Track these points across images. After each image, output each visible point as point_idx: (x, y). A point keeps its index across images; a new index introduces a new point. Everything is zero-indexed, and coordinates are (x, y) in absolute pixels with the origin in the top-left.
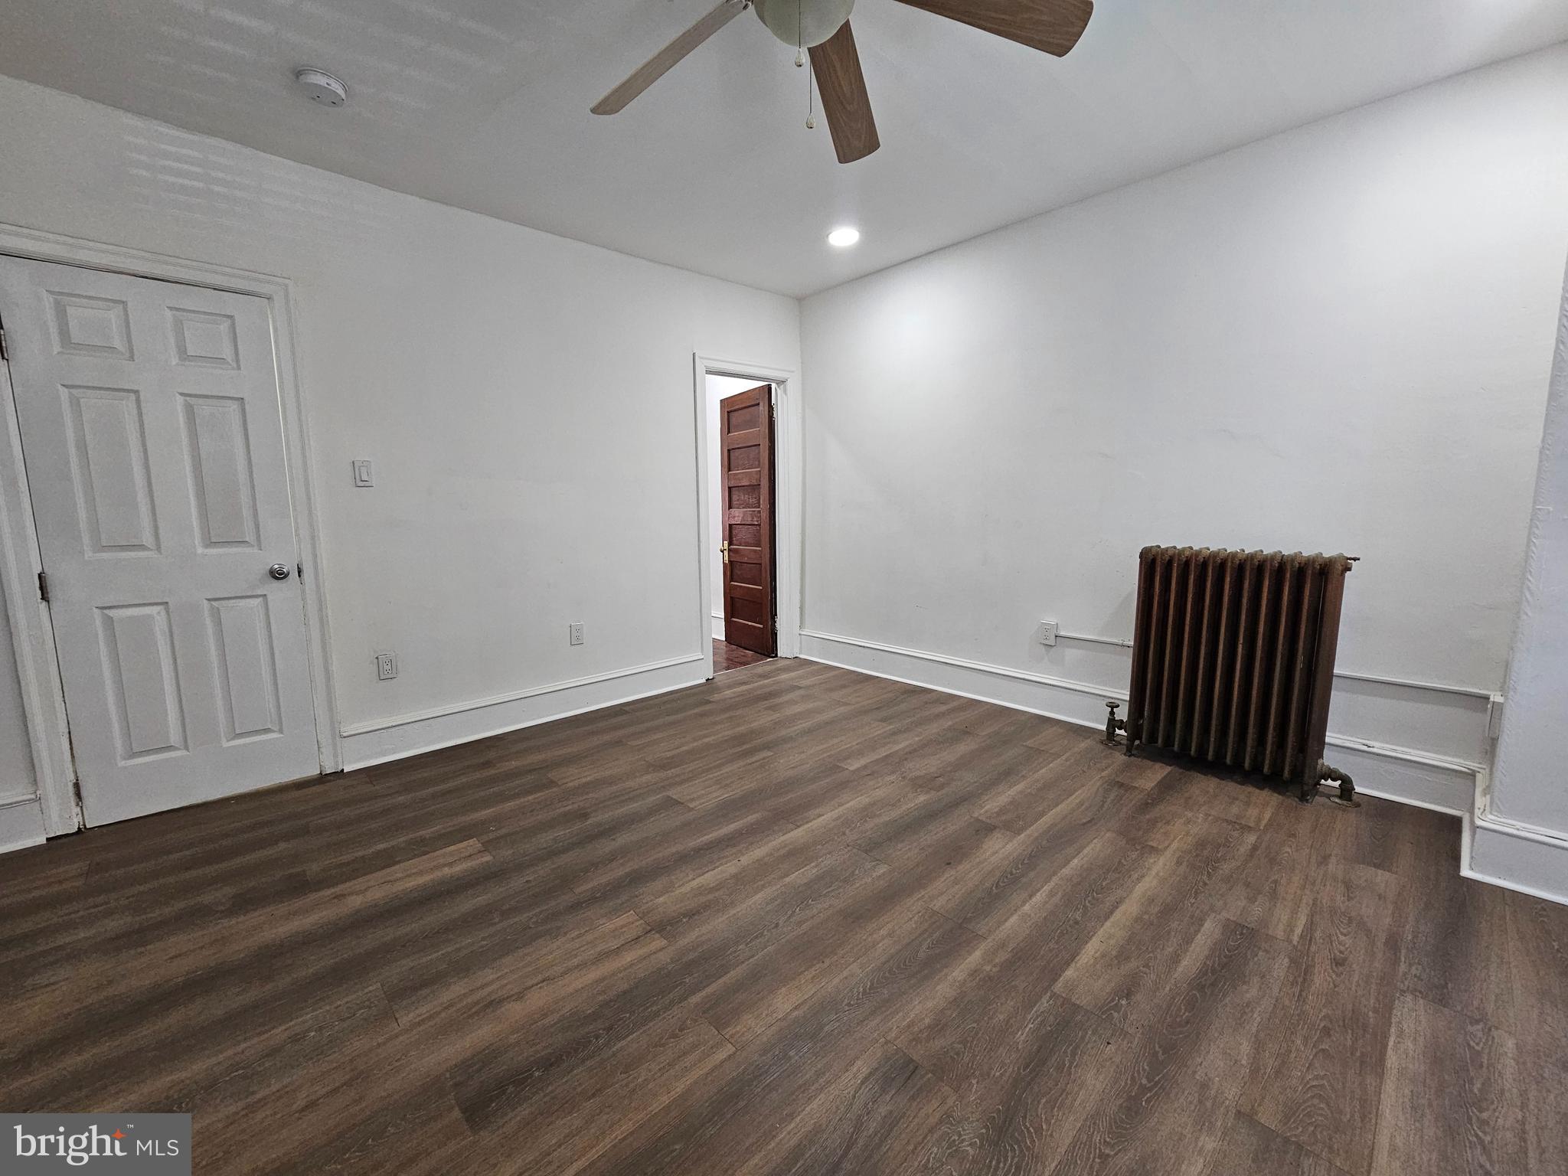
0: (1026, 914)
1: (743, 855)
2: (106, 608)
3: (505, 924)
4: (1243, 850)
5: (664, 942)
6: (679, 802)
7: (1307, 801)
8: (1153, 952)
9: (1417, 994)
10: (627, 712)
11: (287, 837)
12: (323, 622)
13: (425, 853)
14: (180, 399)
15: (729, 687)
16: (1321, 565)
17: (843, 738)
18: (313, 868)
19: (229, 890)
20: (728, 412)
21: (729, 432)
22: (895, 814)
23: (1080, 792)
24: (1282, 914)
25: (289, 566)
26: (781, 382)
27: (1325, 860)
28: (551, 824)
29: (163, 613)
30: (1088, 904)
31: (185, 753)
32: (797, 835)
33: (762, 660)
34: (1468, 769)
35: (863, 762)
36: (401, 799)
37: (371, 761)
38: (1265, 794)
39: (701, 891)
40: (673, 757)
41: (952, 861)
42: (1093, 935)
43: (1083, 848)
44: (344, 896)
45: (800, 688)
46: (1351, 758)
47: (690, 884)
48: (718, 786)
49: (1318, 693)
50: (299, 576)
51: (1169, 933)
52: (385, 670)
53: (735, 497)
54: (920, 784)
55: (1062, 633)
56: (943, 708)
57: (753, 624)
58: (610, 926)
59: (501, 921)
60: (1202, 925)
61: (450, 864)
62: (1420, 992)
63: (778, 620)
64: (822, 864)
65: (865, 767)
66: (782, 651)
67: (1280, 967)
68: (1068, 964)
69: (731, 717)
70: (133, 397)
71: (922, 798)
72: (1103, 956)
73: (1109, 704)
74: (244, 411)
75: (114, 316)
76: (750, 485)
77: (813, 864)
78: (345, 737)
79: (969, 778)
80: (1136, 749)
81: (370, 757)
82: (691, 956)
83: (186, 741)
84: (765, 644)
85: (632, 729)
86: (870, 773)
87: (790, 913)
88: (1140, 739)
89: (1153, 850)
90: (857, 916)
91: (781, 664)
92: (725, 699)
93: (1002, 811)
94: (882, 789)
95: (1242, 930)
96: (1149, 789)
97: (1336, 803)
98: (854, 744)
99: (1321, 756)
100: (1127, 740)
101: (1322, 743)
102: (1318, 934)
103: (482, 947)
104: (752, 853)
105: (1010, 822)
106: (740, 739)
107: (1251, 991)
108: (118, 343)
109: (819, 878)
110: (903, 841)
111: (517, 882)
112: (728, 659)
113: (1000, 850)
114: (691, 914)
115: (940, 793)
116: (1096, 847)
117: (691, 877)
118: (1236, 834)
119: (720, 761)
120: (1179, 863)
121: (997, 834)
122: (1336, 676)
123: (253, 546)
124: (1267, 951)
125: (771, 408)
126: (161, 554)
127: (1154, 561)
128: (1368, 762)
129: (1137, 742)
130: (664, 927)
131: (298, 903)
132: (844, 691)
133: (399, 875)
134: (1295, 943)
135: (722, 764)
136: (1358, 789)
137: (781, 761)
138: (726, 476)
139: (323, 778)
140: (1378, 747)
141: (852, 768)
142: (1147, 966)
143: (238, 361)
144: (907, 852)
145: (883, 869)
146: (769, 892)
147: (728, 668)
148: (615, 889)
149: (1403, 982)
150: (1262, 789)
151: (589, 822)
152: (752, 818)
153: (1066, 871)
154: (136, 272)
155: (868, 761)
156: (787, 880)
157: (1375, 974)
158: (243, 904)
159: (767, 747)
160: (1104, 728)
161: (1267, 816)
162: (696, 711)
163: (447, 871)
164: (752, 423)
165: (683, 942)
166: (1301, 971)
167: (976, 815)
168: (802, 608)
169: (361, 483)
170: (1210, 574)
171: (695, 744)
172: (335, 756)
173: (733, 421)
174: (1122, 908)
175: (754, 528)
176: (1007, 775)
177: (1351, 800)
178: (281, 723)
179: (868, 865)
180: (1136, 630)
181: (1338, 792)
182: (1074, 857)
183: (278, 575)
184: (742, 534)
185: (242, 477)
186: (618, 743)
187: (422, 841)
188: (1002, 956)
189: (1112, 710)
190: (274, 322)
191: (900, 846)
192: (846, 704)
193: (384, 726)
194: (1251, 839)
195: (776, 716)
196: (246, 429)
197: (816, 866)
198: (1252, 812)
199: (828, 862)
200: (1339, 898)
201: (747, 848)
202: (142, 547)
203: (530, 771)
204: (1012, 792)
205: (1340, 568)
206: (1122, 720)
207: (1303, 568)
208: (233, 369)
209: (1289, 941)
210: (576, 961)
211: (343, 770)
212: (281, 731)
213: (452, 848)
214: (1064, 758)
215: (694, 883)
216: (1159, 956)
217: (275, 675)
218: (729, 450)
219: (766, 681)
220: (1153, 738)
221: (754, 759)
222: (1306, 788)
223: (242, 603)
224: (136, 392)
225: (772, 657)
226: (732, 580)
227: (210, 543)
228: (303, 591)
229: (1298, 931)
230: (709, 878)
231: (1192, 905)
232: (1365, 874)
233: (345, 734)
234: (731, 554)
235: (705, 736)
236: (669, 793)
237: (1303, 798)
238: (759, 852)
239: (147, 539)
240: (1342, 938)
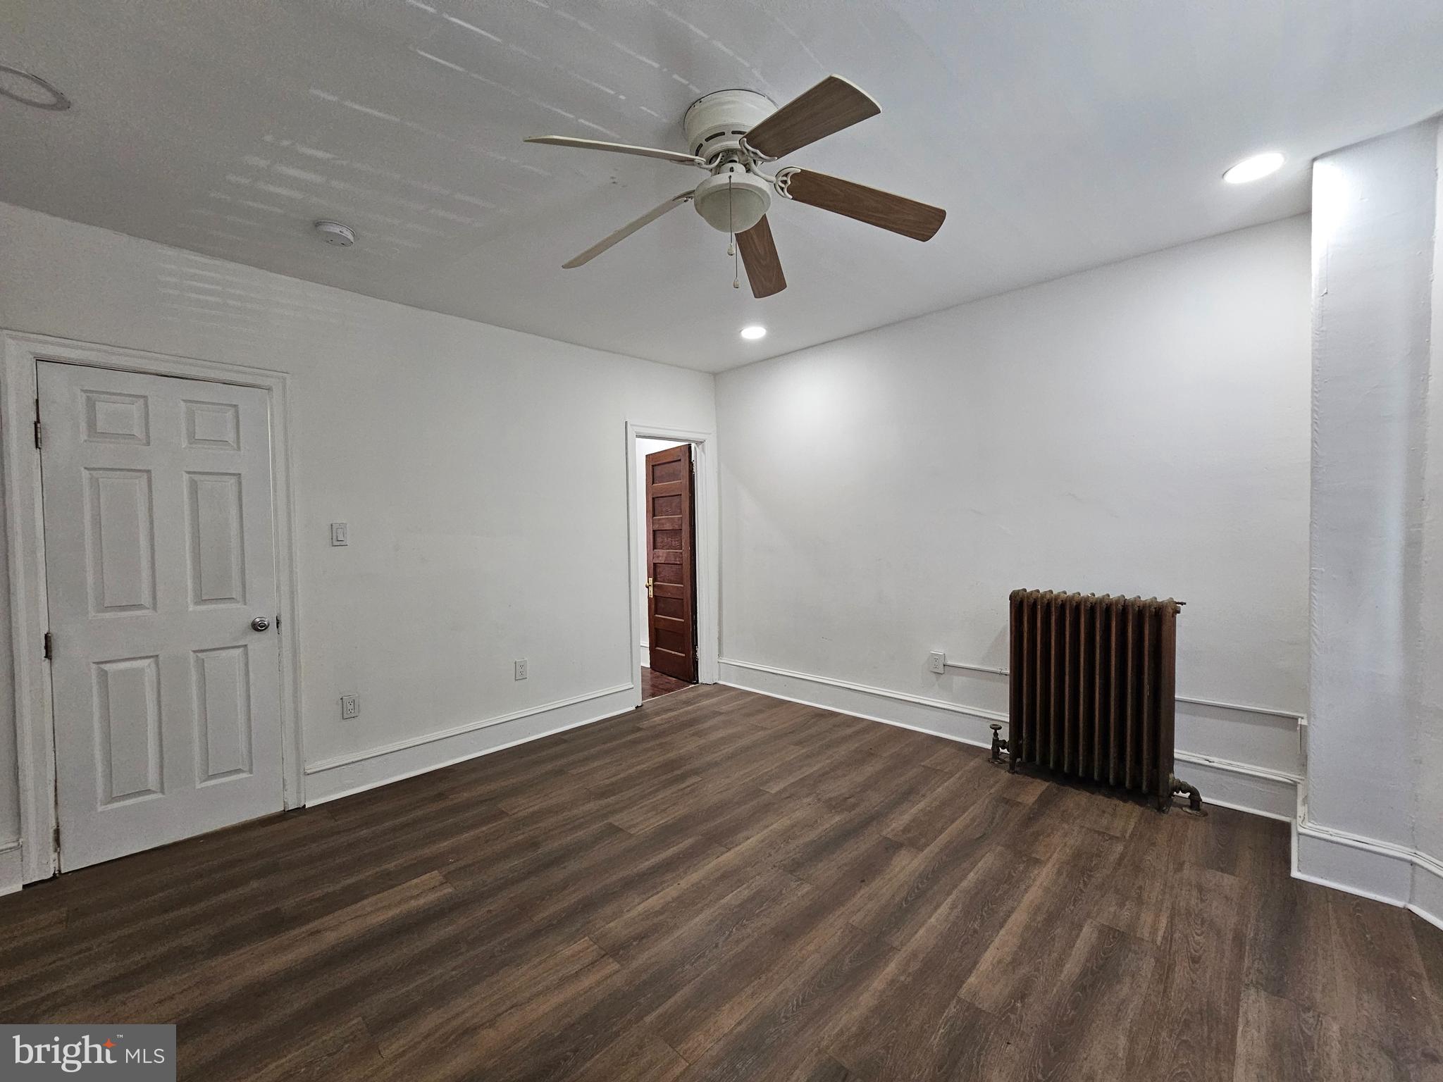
0: (933, 926)
1: (682, 878)
2: (102, 663)
3: (472, 953)
4: (1113, 857)
5: (616, 966)
6: (621, 829)
7: (1163, 811)
8: (1041, 957)
9: (1259, 986)
10: (565, 741)
11: (260, 874)
12: (296, 667)
13: (392, 887)
14: (186, 477)
15: (657, 714)
16: (1155, 608)
17: (763, 762)
18: (288, 905)
19: (211, 930)
20: (653, 466)
21: (653, 483)
22: (812, 835)
23: (972, 808)
24: (1147, 918)
25: (269, 619)
26: (699, 443)
27: (1180, 867)
28: (504, 855)
29: (153, 666)
30: (984, 914)
31: (160, 796)
32: (728, 858)
33: (684, 686)
34: (1290, 780)
35: (782, 785)
36: (364, 833)
37: (332, 796)
38: (1129, 806)
39: (647, 915)
40: (612, 784)
41: (865, 878)
42: (990, 944)
43: (976, 863)
44: (318, 932)
45: (721, 714)
46: (1196, 771)
47: (640, 907)
48: (654, 813)
49: (1163, 716)
50: (278, 627)
51: (1053, 939)
52: (348, 709)
53: (659, 540)
54: (834, 805)
55: (949, 663)
56: (849, 731)
57: (676, 653)
58: (567, 952)
59: (468, 951)
60: (1081, 930)
61: (417, 897)
62: (1262, 985)
63: (698, 650)
64: (753, 885)
65: (785, 789)
66: (703, 677)
67: (1147, 966)
68: (970, 972)
69: (661, 744)
70: (145, 476)
71: (837, 818)
72: (999, 962)
73: (994, 727)
74: (240, 483)
75: (135, 409)
76: (673, 530)
77: (745, 886)
78: (308, 774)
79: (875, 799)
80: (1018, 766)
81: (330, 792)
82: (644, 977)
83: (162, 784)
84: (687, 671)
85: (571, 758)
86: (789, 795)
87: (727, 933)
88: (1021, 757)
89: (1037, 861)
90: (787, 934)
91: (702, 690)
92: (655, 727)
93: (906, 830)
94: (802, 810)
95: (1114, 933)
96: (1031, 804)
97: (1187, 812)
98: (773, 767)
99: (1172, 770)
100: (1010, 759)
101: (1171, 759)
102: (1177, 935)
103: (452, 977)
104: (690, 877)
105: (913, 839)
106: (670, 766)
107: (1124, 990)
108: (138, 431)
109: (751, 899)
110: (821, 861)
111: (480, 912)
112: (653, 686)
113: (906, 866)
114: (641, 937)
115: (853, 813)
116: (988, 861)
117: (637, 901)
118: (1106, 844)
119: (655, 788)
120: (1059, 873)
121: (903, 852)
122: (1178, 701)
123: (238, 602)
124: (1136, 953)
125: (691, 464)
126: (156, 611)
127: (1021, 602)
128: (1210, 775)
129: (1018, 760)
130: (617, 950)
131: (275, 941)
132: (761, 716)
133: (369, 909)
134: (1159, 943)
135: (657, 790)
136: (1204, 799)
137: (710, 786)
138: (651, 521)
139: (284, 816)
140: (1218, 762)
141: (773, 792)
142: (1037, 970)
143: (238, 443)
144: (827, 871)
145: (806, 888)
146: (706, 915)
147: (653, 695)
148: (570, 915)
149: (1247, 976)
150: (1125, 801)
151: (540, 851)
152: (689, 842)
153: (964, 884)
154: (158, 372)
155: (787, 784)
156: (723, 901)
157: (1225, 970)
158: (226, 943)
159: (695, 772)
160: (990, 747)
161: (1131, 827)
162: (629, 738)
163: (413, 903)
164: (674, 476)
165: (635, 964)
166: (1165, 971)
167: (884, 833)
168: (720, 639)
169: (336, 541)
170: (1068, 615)
171: (630, 771)
172: (298, 792)
173: (657, 473)
174: (1013, 917)
175: (677, 567)
176: (908, 794)
177: (1199, 810)
178: (251, 764)
179: (793, 885)
180: (1011, 662)
181: (1188, 802)
182: (970, 871)
183: (258, 627)
184: (665, 572)
185: (234, 543)
186: (560, 772)
187: (388, 873)
188: (915, 966)
189: (996, 732)
190: (271, 408)
191: (820, 865)
192: (763, 729)
193: (344, 763)
194: (1119, 848)
195: (702, 741)
196: (240, 499)
197: (748, 887)
198: (1119, 824)
199: (759, 882)
200: (1193, 902)
201: (685, 873)
202: (140, 607)
203: (481, 802)
204: (914, 810)
205: (1171, 611)
206: (1004, 741)
207: (1142, 610)
208: (234, 449)
209: (1154, 942)
210: (540, 987)
211: (305, 805)
212: (251, 771)
213: (415, 881)
214: (957, 776)
215: (640, 908)
216: (1046, 961)
217: (249, 719)
218: (653, 499)
219: (690, 708)
220: (1031, 757)
221: (683, 785)
222: (1161, 800)
223: (224, 653)
224: (148, 472)
225: (695, 684)
226: (656, 612)
227: (200, 600)
228: (280, 641)
229: (1161, 933)
230: (655, 902)
231: (1072, 912)
232: (1213, 877)
233: (309, 772)
234: (656, 590)
235: (639, 764)
236: (611, 820)
237: (1160, 809)
238: (694, 877)
239: (145, 599)
240: (1197, 938)
